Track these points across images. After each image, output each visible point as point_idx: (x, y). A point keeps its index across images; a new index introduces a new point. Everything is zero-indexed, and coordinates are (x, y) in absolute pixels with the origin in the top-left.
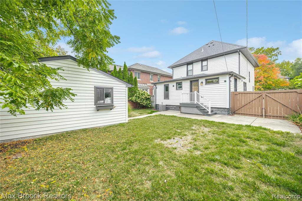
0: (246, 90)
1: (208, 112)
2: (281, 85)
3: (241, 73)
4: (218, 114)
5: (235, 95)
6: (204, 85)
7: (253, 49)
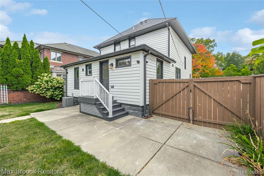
0: (180, 78)
1: (108, 113)
2: (216, 74)
3: (170, 54)
4: (131, 114)
5: (154, 84)
6: (115, 68)
7: (194, 40)
